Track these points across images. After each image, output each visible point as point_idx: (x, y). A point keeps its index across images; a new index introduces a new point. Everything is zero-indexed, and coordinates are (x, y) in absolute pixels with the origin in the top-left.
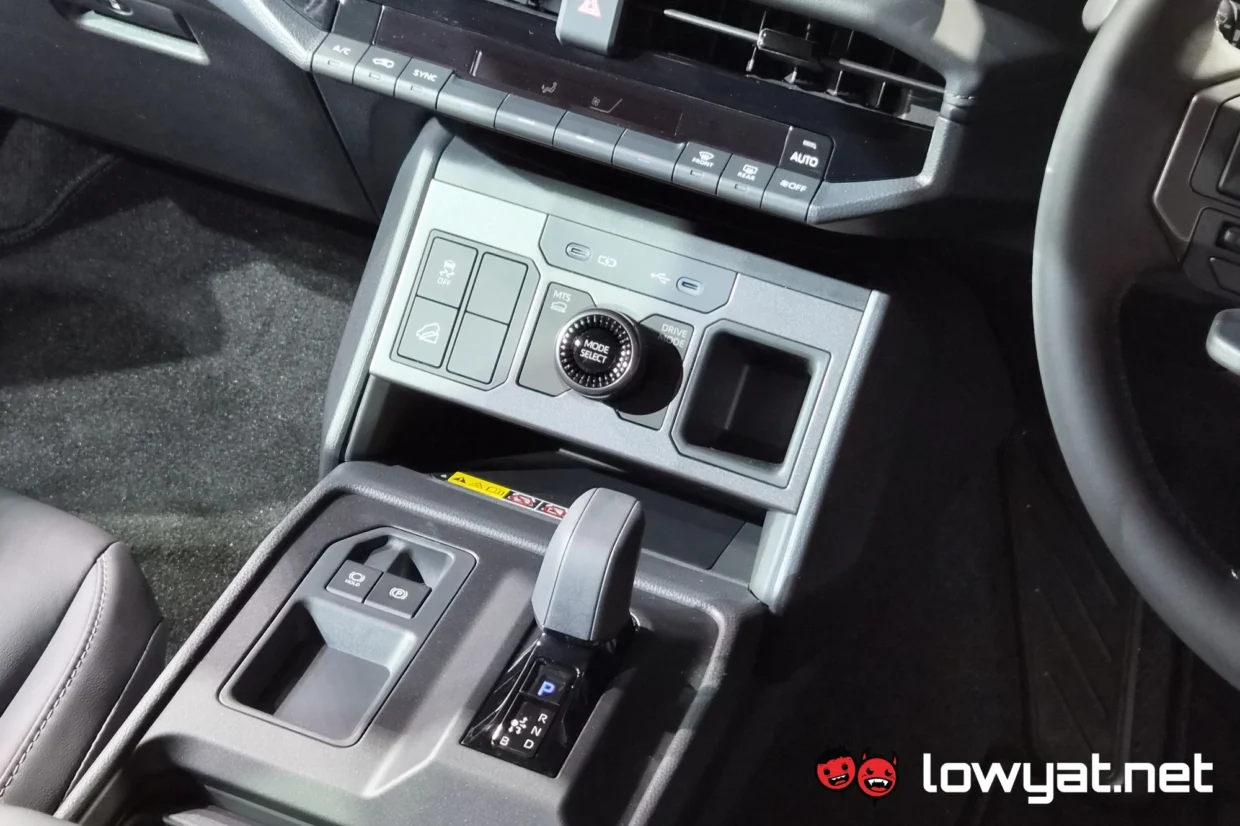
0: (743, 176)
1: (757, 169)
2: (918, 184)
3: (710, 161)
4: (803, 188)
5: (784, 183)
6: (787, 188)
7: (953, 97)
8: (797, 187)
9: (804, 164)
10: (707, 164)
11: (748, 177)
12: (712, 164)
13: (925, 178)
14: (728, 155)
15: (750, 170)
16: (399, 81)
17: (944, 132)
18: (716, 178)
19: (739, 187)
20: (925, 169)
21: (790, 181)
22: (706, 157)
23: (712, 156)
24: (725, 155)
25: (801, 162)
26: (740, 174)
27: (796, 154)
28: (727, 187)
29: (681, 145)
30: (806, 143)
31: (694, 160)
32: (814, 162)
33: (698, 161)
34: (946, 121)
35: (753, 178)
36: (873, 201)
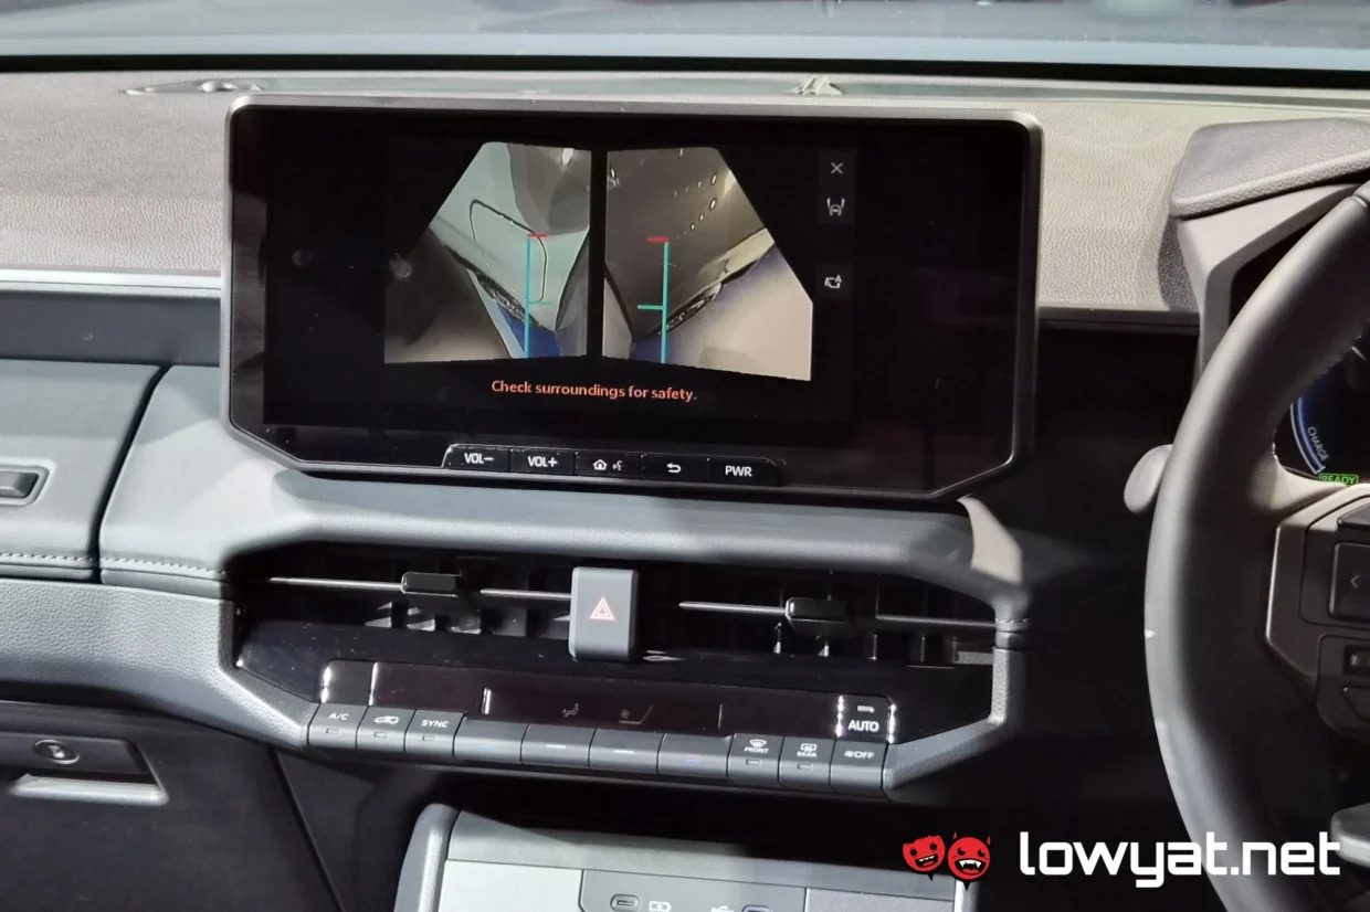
0: (804, 754)
1: (815, 746)
2: (991, 724)
3: (764, 747)
4: (870, 755)
5: (849, 754)
6: (854, 758)
7: (1005, 624)
8: (863, 755)
9: (864, 731)
10: (762, 751)
11: (809, 755)
12: (766, 750)
13: (998, 716)
14: (781, 738)
15: (809, 748)
16: (408, 736)
17: (1005, 664)
18: (775, 763)
19: (802, 766)
20: (993, 708)
21: (854, 750)
22: (758, 744)
23: (765, 742)
24: (777, 739)
25: (861, 729)
26: (799, 754)
27: (853, 722)
28: (788, 769)
29: (728, 738)
30: (860, 708)
31: (746, 749)
32: (874, 727)
33: (750, 749)
34: (1004, 651)
35: (814, 755)
36: (948, 752)
